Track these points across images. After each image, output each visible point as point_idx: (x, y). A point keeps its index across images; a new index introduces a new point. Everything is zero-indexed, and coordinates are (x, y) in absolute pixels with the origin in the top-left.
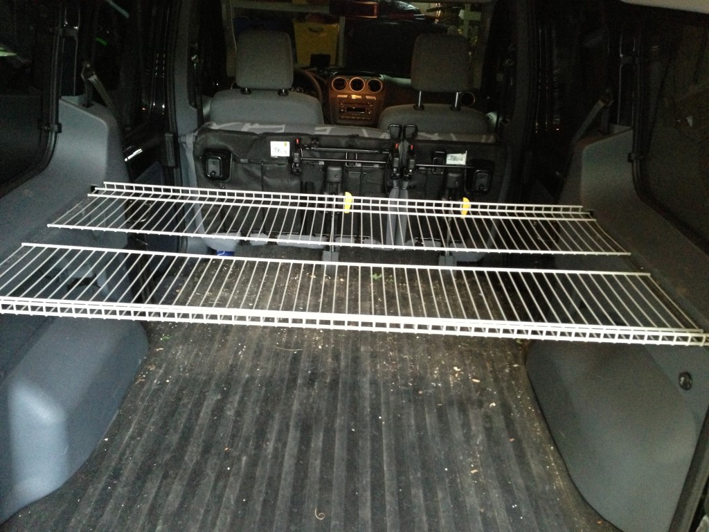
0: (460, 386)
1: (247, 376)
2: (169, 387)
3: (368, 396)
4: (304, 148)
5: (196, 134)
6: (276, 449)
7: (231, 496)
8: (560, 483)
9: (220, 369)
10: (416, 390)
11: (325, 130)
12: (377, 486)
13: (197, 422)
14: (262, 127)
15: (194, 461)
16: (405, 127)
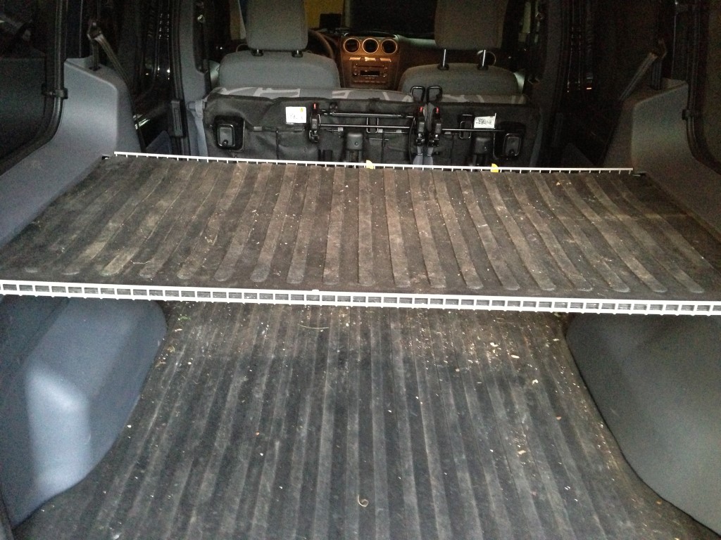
0: (498, 363)
1: (273, 356)
2: (192, 369)
3: (403, 376)
4: (322, 114)
5: (206, 100)
6: (310, 434)
7: (267, 484)
8: (613, 462)
9: (244, 350)
10: (452, 369)
11: (343, 94)
12: (421, 470)
13: (224, 406)
14: (276, 91)
15: (225, 447)
16: (429, 89)
